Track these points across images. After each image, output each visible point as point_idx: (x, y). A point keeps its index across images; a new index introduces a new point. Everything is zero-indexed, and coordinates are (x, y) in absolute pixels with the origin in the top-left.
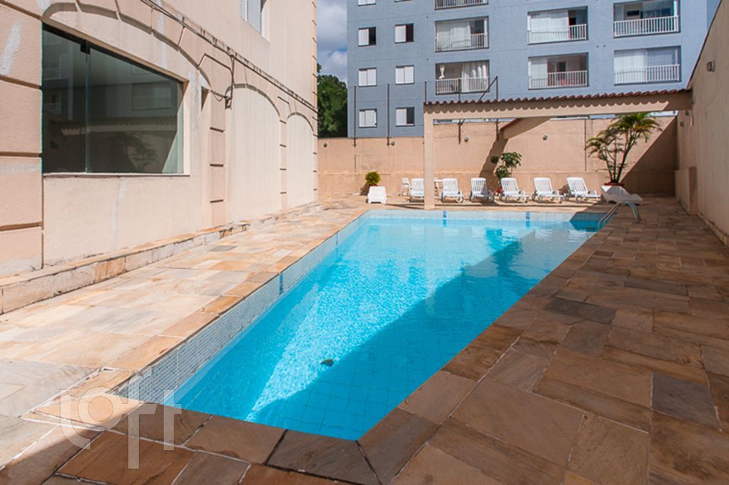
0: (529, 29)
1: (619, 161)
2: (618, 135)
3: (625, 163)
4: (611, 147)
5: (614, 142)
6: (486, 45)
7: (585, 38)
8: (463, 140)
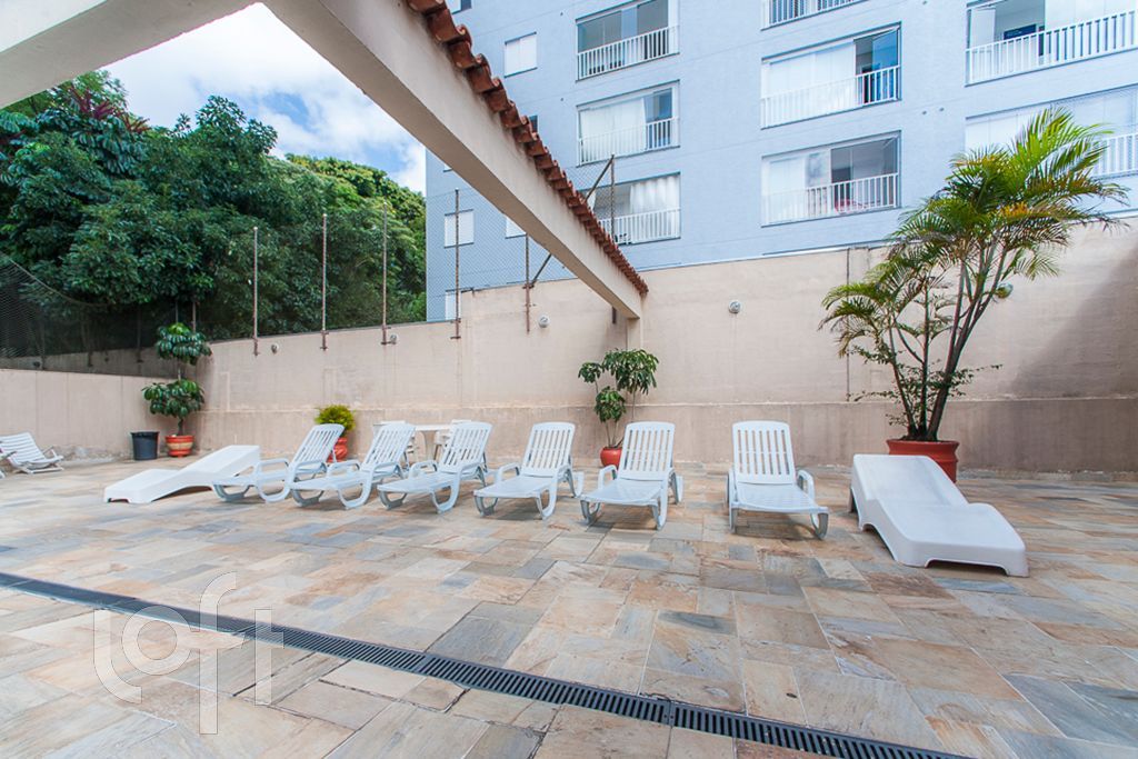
0: (763, 96)
1: (937, 364)
2: (936, 271)
3: (959, 368)
4: (913, 315)
5: (921, 296)
6: (674, 142)
7: (894, 98)
8: (534, 326)
